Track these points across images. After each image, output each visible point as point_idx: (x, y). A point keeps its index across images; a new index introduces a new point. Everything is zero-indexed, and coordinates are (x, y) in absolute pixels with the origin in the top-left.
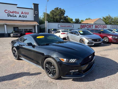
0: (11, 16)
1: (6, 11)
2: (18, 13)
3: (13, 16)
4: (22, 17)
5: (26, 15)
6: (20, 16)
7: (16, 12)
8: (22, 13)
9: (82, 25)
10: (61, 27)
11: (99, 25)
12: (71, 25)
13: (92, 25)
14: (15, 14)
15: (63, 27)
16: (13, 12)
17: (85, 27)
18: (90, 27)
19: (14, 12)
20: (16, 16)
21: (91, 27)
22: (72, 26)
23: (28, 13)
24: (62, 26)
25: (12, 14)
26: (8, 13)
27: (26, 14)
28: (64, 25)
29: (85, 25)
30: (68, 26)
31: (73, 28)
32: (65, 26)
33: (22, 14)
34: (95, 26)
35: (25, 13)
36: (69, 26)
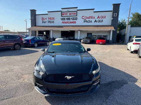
0: (87, 21)
1: (83, 18)
2: (94, 18)
3: (89, 21)
5: (103, 19)
6: (96, 21)
7: (91, 17)
8: (98, 17)
14: (90, 19)
16: (89, 18)
19: (90, 17)
20: (91, 22)
23: (105, 16)
25: (87, 20)
26: (85, 19)
27: (102, 18)
33: (98, 19)
35: (102, 17)
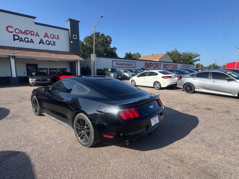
0: (21, 40)
1: (9, 29)
2: (37, 35)
3: (26, 40)
4: (45, 43)
5: (54, 40)
6: (41, 42)
7: (31, 33)
8: (46, 35)
9: (147, 63)
10: (117, 66)
11: (169, 63)
12: (131, 63)
13: (160, 64)
14: (29, 37)
15: (121, 66)
16: (25, 33)
17: (151, 66)
18: (157, 66)
19: (28, 32)
20: (32, 41)
21: (159, 66)
22: (134, 64)
23: (58, 36)
24: (118, 64)
25: (23, 36)
26: (14, 33)
27: (53, 38)
28: (121, 63)
29: (151, 63)
30: (127, 65)
31: (135, 67)
32: (123, 64)
33: (46, 39)
34: (164, 64)
35: (52, 36)
36: (129, 65)
